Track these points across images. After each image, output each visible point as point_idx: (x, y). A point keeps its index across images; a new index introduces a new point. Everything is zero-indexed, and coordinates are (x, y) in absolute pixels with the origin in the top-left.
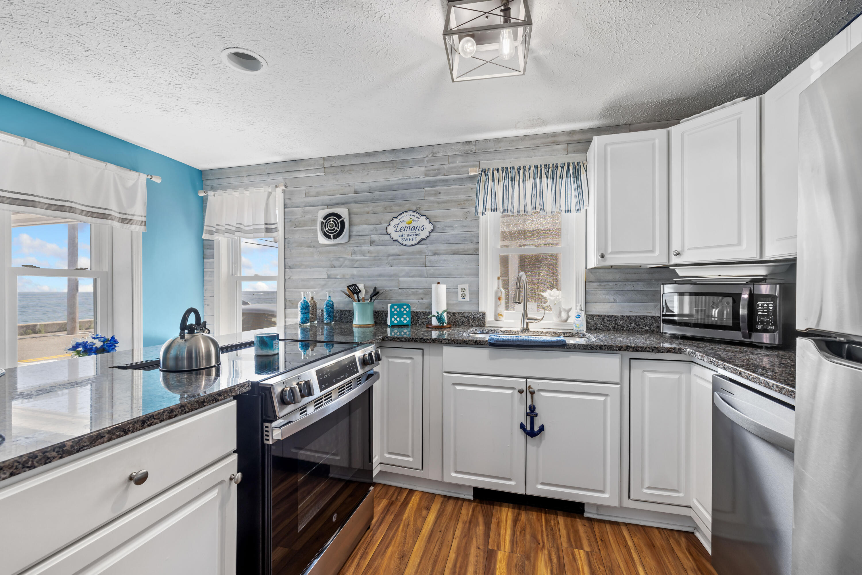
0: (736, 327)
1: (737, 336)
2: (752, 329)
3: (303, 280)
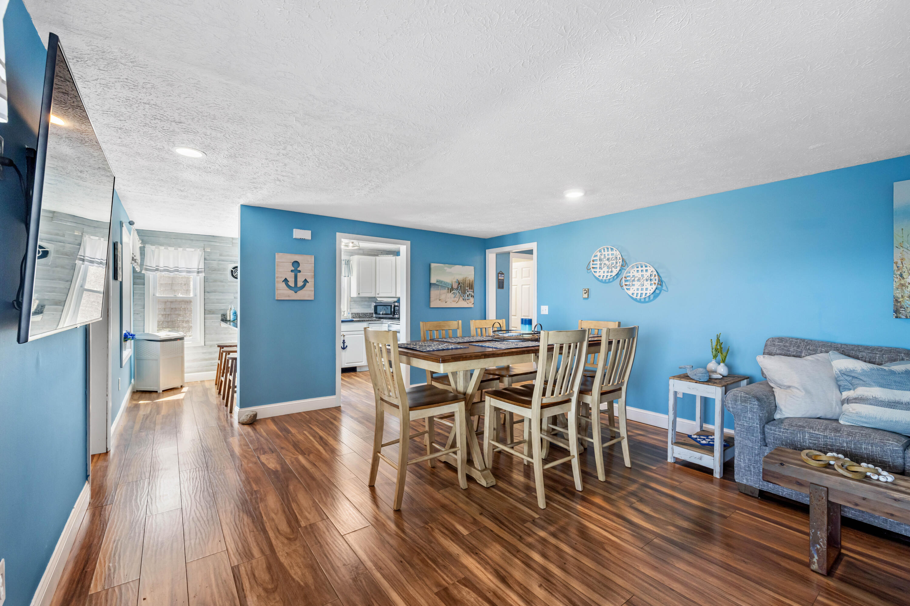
0: (391, 314)
1: (391, 316)
2: (394, 314)
3: (217, 299)
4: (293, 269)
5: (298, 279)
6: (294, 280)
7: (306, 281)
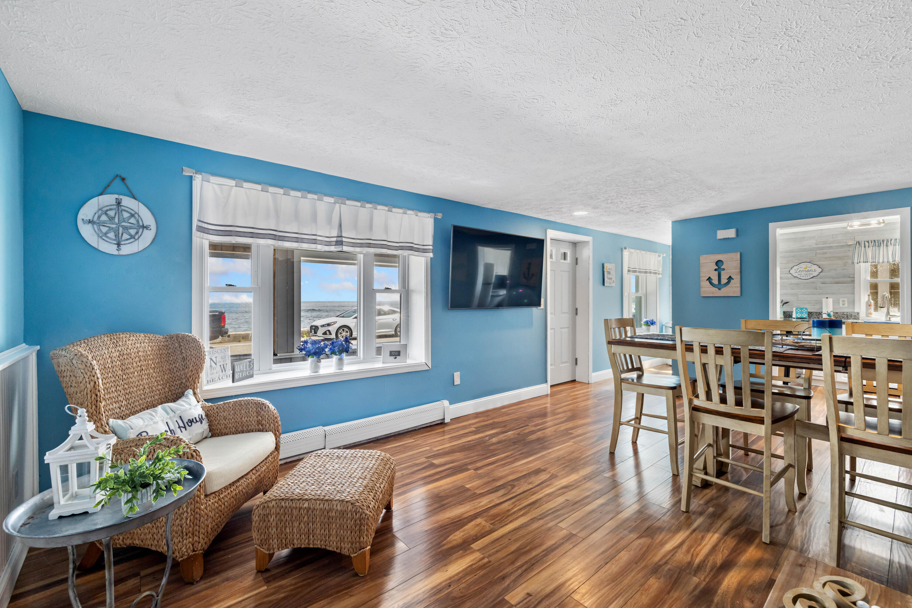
4: (717, 267)
5: (722, 277)
6: (717, 278)
7: (730, 278)
